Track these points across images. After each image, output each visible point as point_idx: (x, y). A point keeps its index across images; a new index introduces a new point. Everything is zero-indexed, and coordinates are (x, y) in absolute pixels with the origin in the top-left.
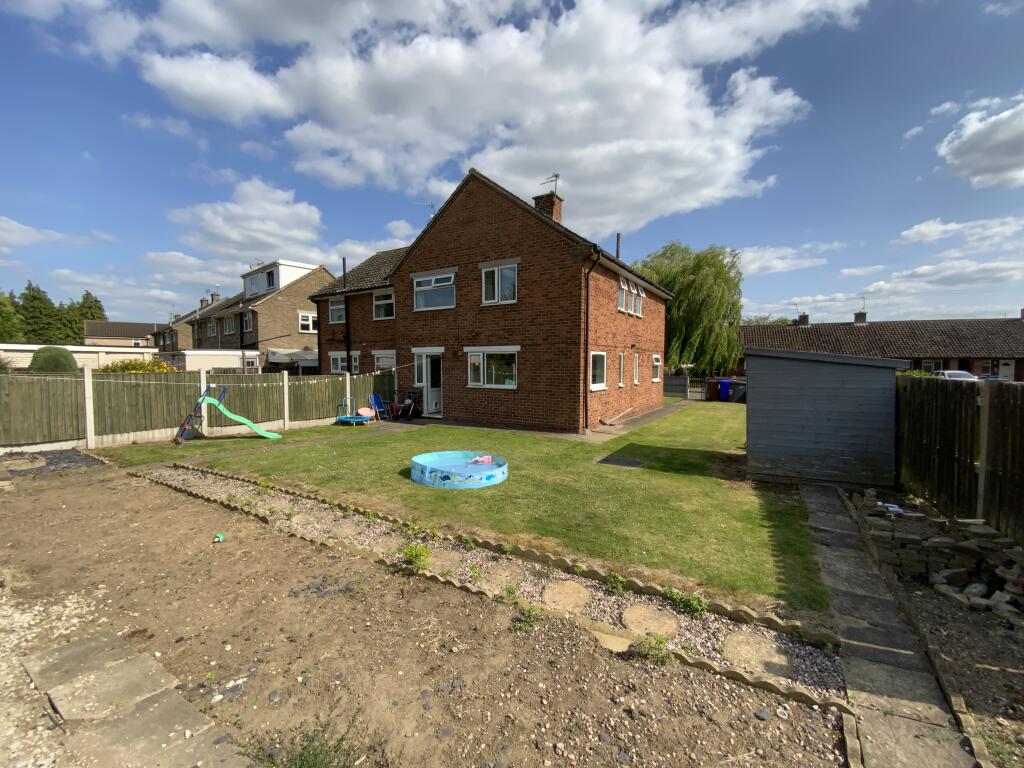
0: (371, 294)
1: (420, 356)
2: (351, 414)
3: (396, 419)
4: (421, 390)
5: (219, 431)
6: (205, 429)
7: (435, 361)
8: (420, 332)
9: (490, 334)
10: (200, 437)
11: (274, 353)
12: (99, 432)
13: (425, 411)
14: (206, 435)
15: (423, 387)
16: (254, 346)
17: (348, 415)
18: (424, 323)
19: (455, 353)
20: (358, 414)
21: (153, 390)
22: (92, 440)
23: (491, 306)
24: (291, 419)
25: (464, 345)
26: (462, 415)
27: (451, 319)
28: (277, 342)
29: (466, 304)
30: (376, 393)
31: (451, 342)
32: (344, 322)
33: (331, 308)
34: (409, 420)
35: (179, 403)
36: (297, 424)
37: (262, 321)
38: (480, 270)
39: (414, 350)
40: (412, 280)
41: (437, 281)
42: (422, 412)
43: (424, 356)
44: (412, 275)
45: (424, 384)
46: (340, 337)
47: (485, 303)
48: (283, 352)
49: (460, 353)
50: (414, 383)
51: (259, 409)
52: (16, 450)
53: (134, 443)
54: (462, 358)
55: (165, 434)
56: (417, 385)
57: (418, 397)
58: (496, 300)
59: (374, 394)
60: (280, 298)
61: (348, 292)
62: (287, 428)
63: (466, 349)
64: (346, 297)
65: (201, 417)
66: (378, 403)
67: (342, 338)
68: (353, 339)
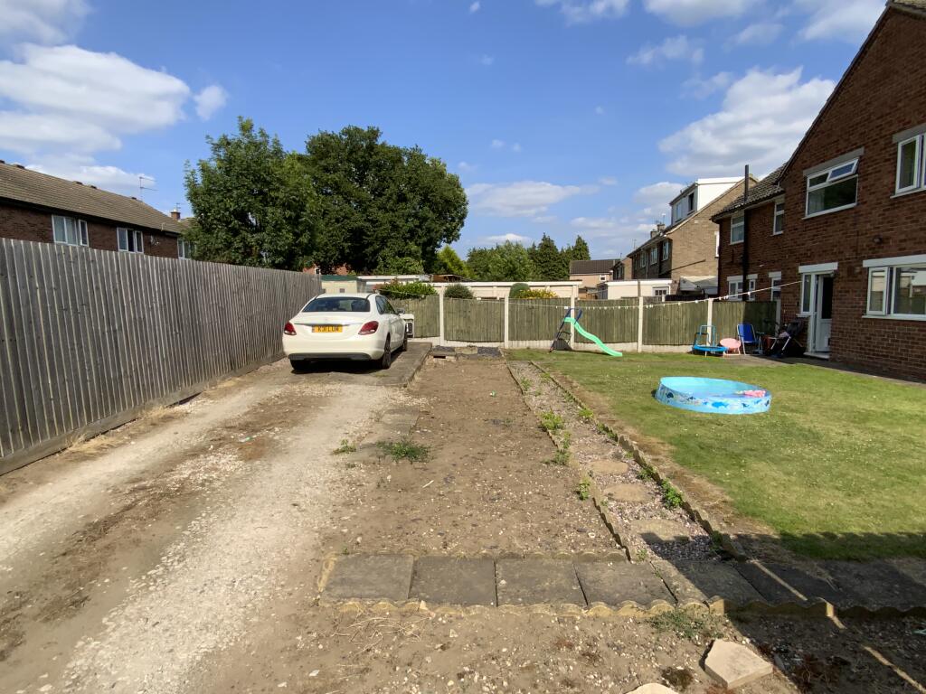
0: (773, 203)
1: (808, 277)
2: (711, 344)
3: (768, 354)
4: (805, 321)
5: (582, 346)
6: (572, 344)
7: (828, 282)
8: (810, 244)
9: (903, 237)
10: (568, 349)
11: (685, 281)
12: (511, 339)
13: (810, 348)
14: (572, 347)
15: (808, 318)
16: (667, 275)
17: (708, 345)
18: (814, 232)
19: (850, 271)
20: (720, 345)
21: (540, 310)
22: (507, 344)
23: (907, 196)
24: (644, 343)
25: (864, 258)
26: (855, 357)
27: (849, 222)
28: (690, 269)
29: (872, 197)
30: (747, 322)
31: (847, 255)
32: (743, 241)
33: (733, 226)
34: (781, 357)
35: (556, 322)
36: (650, 348)
37: (676, 248)
38: (896, 145)
39: (802, 269)
40: (806, 178)
41: (835, 173)
42: (805, 349)
43: (813, 278)
44: (805, 172)
45: (812, 313)
46: (738, 259)
47: (900, 191)
48: (693, 279)
49: (858, 270)
50: (799, 312)
51: (615, 331)
52: (472, 344)
53: (528, 348)
54: (860, 277)
55: (546, 344)
56: (803, 314)
57: (800, 330)
58: (915, 186)
59: (744, 322)
60: (696, 222)
61: (747, 205)
62: (640, 351)
63: (866, 263)
64: (746, 212)
65: (569, 334)
66: (747, 334)
67: (741, 261)
68: (752, 260)
